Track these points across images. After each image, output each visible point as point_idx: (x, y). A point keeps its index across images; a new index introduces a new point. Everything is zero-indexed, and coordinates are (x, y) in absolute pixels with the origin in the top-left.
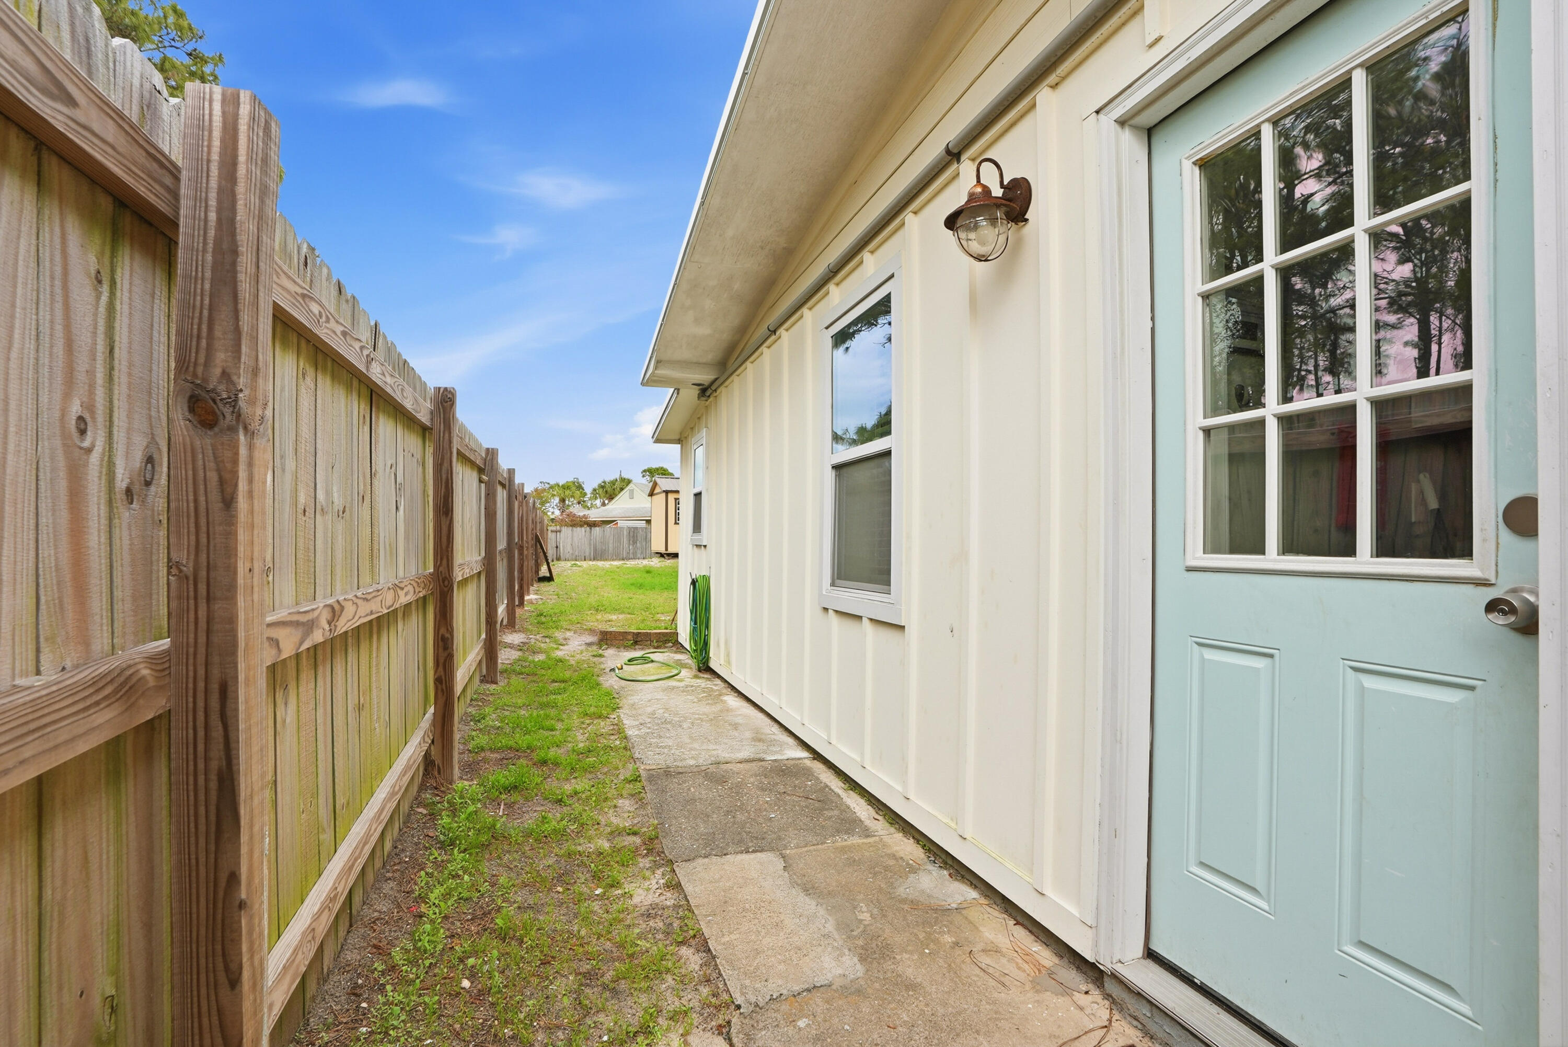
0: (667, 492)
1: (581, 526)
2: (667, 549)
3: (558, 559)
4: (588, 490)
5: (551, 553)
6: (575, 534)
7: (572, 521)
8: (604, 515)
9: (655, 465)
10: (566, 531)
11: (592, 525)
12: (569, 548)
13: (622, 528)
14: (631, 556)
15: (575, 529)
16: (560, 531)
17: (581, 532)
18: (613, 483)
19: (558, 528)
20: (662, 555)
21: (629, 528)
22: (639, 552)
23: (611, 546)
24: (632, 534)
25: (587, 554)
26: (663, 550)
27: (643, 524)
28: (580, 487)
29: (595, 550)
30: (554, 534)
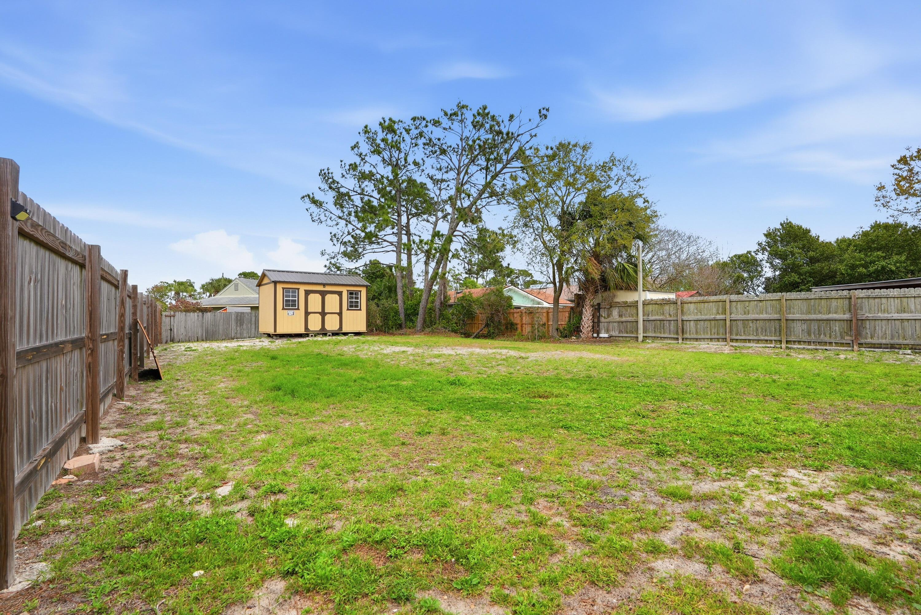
0: (275, 283)
1: (194, 311)
2: (275, 330)
3: (173, 340)
4: (198, 287)
5: (165, 334)
6: (188, 318)
7: (185, 307)
8: (213, 302)
9: (248, 270)
10: (180, 316)
11: (204, 310)
12: (182, 330)
13: (230, 313)
14: (238, 336)
15: (188, 314)
16: (174, 316)
17: (193, 316)
18: (219, 280)
19: (172, 313)
20: (269, 335)
21: (237, 313)
22: (245, 332)
23: (221, 327)
24: (239, 318)
25: (200, 335)
26: (272, 331)
27: (248, 310)
28: (191, 285)
29: (207, 332)
30: (168, 319)
